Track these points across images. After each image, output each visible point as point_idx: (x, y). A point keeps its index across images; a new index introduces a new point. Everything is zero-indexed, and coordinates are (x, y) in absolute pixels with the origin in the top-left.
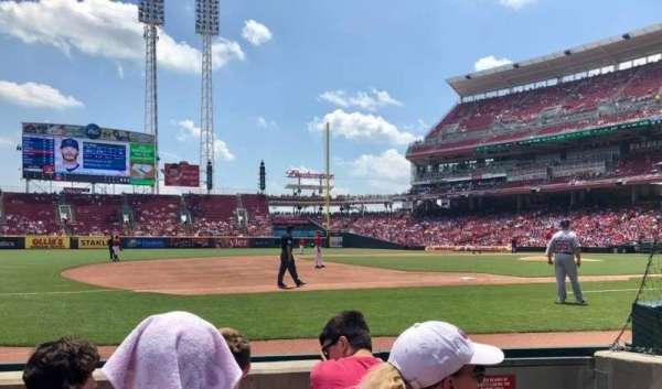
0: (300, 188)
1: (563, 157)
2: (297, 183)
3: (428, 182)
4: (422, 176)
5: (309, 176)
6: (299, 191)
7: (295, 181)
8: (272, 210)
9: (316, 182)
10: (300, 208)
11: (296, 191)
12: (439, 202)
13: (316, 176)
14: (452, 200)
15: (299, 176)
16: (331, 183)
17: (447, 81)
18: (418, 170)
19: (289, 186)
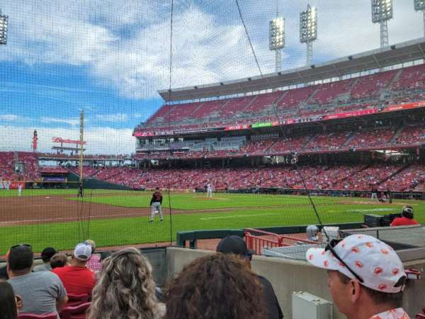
0: (62, 149)
1: (219, 140)
2: (60, 146)
3: (146, 150)
4: (142, 146)
5: (69, 141)
6: (62, 151)
7: (59, 145)
8: (41, 163)
9: (74, 146)
10: (62, 162)
11: (59, 150)
12: (153, 161)
13: (74, 142)
14: (160, 160)
15: (62, 141)
16: (84, 147)
17: (158, 91)
18: (140, 142)
19: (55, 148)
